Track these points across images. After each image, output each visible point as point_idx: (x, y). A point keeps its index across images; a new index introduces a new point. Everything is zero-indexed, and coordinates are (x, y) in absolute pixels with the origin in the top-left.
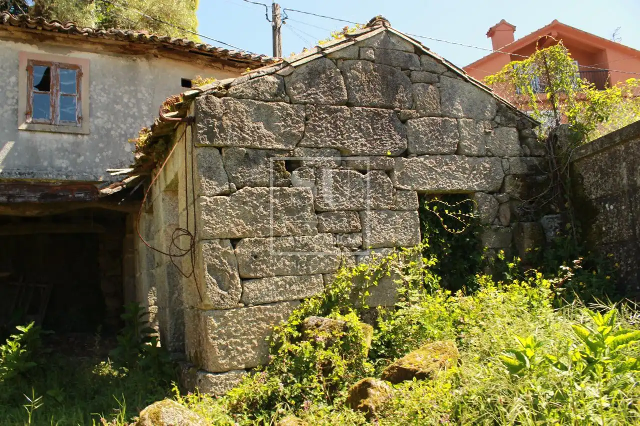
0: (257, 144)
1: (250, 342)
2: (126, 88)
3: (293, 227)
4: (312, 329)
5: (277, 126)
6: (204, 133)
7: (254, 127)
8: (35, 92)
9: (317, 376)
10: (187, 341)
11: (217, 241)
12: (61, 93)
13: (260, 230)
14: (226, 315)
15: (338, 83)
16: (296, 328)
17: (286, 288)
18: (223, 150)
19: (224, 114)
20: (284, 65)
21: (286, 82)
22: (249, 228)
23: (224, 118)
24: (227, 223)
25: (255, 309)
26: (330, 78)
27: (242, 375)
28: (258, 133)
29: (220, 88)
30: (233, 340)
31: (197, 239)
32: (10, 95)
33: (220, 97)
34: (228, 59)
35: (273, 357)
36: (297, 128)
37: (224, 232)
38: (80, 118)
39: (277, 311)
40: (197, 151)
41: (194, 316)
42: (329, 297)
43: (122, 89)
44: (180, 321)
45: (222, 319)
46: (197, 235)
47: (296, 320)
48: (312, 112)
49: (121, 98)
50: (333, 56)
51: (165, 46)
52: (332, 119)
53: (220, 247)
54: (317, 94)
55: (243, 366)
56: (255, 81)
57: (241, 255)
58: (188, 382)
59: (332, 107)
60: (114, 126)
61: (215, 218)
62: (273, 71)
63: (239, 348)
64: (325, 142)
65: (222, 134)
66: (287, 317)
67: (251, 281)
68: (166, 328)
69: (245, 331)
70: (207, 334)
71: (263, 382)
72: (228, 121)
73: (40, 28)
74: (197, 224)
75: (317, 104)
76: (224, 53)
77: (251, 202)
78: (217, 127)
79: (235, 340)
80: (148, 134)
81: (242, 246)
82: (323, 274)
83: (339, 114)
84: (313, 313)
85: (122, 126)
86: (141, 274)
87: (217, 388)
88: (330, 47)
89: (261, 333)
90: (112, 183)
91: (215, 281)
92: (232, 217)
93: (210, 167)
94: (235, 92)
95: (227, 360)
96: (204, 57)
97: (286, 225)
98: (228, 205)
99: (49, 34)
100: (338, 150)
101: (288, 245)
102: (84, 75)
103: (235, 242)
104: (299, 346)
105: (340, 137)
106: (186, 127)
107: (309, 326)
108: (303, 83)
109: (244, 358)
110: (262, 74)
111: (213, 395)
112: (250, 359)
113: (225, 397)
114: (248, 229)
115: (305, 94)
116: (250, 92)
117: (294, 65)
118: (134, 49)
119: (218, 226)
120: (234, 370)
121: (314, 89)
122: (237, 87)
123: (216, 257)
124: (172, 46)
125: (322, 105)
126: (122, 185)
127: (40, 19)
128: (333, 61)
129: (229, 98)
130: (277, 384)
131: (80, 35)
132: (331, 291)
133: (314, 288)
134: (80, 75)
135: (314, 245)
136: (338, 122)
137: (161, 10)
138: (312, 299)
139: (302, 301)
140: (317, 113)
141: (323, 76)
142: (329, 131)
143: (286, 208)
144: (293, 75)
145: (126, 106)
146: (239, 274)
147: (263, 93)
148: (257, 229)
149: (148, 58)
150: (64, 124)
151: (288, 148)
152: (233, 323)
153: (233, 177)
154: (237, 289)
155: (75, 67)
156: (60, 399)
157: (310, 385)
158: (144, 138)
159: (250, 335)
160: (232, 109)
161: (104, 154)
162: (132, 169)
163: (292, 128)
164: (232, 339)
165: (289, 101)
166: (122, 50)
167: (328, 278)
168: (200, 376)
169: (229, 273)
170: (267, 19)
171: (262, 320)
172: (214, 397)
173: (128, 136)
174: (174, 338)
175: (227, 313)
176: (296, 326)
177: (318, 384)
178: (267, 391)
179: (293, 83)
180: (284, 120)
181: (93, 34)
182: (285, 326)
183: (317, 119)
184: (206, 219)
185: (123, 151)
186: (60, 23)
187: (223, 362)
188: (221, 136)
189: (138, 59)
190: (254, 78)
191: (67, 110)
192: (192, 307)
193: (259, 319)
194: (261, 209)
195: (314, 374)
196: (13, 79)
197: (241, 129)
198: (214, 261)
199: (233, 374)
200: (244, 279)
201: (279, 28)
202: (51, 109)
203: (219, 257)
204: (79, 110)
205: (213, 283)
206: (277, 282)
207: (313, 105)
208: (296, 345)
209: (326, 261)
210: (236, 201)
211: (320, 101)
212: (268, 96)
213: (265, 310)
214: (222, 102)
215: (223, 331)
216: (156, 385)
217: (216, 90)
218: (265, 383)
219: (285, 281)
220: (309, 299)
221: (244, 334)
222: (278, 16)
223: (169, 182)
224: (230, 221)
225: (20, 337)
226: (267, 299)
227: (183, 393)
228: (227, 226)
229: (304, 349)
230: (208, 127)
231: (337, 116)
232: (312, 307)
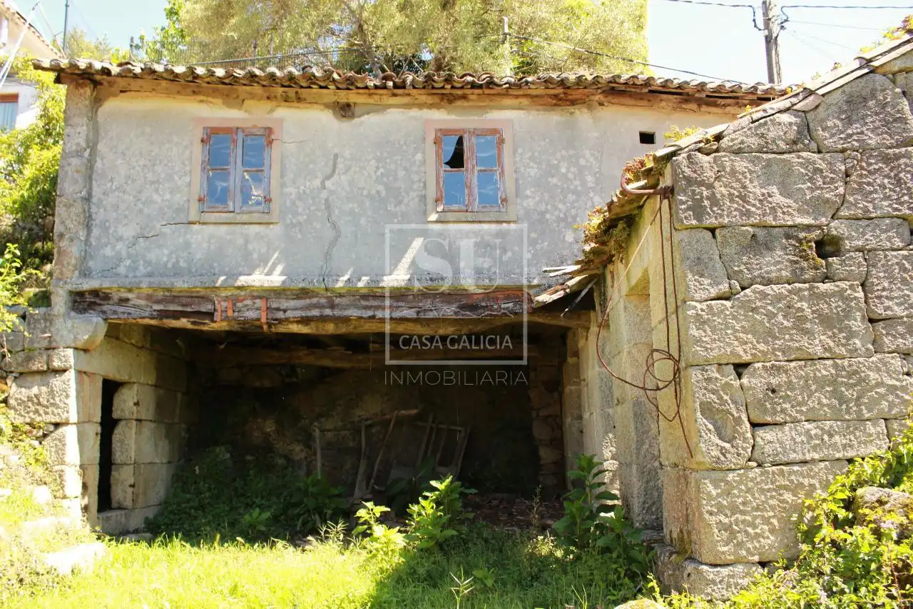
0: (770, 220)
1: (767, 521)
2: (563, 152)
3: (832, 344)
4: (872, 508)
5: (800, 189)
6: (689, 208)
7: (763, 195)
8: (445, 171)
9: (886, 587)
10: (665, 514)
11: (714, 368)
12: (479, 168)
13: (779, 350)
14: (728, 479)
15: (898, 112)
16: (842, 505)
17: (822, 439)
18: (717, 232)
19: (716, 178)
20: (805, 94)
21: (810, 121)
22: (762, 347)
23: (717, 184)
24: (727, 340)
25: (773, 471)
26: (884, 106)
27: (754, 572)
28: (771, 203)
29: (708, 141)
30: (741, 517)
31: (683, 364)
32: (416, 178)
33: (708, 154)
34: (707, 96)
35: (805, 547)
36: (832, 191)
37: (725, 353)
38: (504, 200)
39: (809, 476)
40: (677, 237)
41: (678, 479)
42: (899, 458)
43: (558, 155)
44: (652, 484)
45: (723, 484)
46: (682, 358)
47: (841, 491)
48: (855, 162)
49: (557, 167)
50: (887, 69)
51: (613, 88)
52: (891, 170)
53: (718, 376)
54: (862, 133)
55: (756, 558)
56: (760, 124)
57: (750, 388)
58: (670, 575)
59: (890, 151)
60: (549, 207)
61: (710, 333)
62: (787, 106)
63: (750, 530)
64: (881, 208)
65: (715, 209)
66: (826, 486)
67: (768, 428)
68: (632, 493)
69: (758, 505)
70: (699, 506)
71: (791, 586)
72: (723, 189)
73: (449, 87)
74: (683, 343)
75: (864, 149)
76: (699, 89)
77: (764, 308)
78: (708, 198)
79: (743, 517)
80: (602, 216)
81: (752, 376)
82: (885, 419)
83: (902, 161)
84: (870, 482)
85: (560, 206)
86: (591, 414)
87: (715, 588)
88: (881, 55)
89: (785, 508)
90: (550, 287)
91: (711, 427)
92: (737, 331)
93: (699, 259)
94: (731, 144)
95: (731, 546)
96: (670, 97)
97: (820, 341)
98: (728, 313)
99: (460, 92)
100: (904, 219)
101: (824, 372)
102: (506, 141)
103: (740, 368)
104: (851, 534)
105: (906, 198)
106: (661, 202)
107: (866, 503)
108: (838, 118)
109: (757, 545)
110: (770, 112)
111: (710, 598)
112: (767, 547)
113: (728, 603)
114: (762, 349)
115: (842, 136)
116: (753, 141)
117: (821, 92)
118: (570, 97)
119: (714, 345)
120: (740, 563)
121: (858, 126)
122: (733, 136)
123: (714, 392)
124: (623, 88)
125: (872, 149)
126: (564, 289)
127: (449, 75)
128: (888, 78)
129: (724, 154)
130: (814, 591)
131: (500, 88)
132: (901, 448)
133: (871, 441)
134: (502, 141)
135: (868, 373)
136: (902, 175)
137: (598, 39)
138: (867, 459)
139: (850, 461)
140: (864, 164)
141: (871, 103)
142: (887, 190)
143: (819, 315)
144: (820, 109)
145: (565, 178)
146: (748, 417)
147: (774, 141)
148: (774, 349)
149: (590, 108)
150: (484, 210)
151: (818, 222)
152: (741, 490)
153: (735, 272)
154: (745, 440)
155: (494, 132)
156: (490, 583)
157: (873, 600)
158: (597, 220)
159: (767, 511)
160: (728, 169)
161: (538, 247)
162: (579, 266)
163: (824, 191)
164: (738, 515)
165: (816, 150)
166: (554, 102)
167: (895, 426)
168: (690, 567)
169: (733, 415)
170: (755, 26)
171: (786, 488)
172: (710, 601)
173: (569, 220)
174: (644, 509)
175: (731, 476)
176: (843, 500)
177: (887, 600)
178: (799, 601)
179: (823, 121)
180: (811, 180)
181: (515, 84)
182: (824, 500)
183: (865, 172)
184: (696, 334)
185: (564, 241)
186: (473, 76)
187: (726, 549)
188: (713, 212)
189: (577, 111)
190: (758, 120)
191: (488, 190)
192: (676, 465)
193: (780, 487)
194: (780, 318)
195: (878, 581)
196: (419, 156)
197: (743, 198)
198: (710, 398)
199: (739, 569)
200: (754, 425)
201: (776, 37)
202: (466, 191)
203: (718, 391)
204: (502, 189)
205: (710, 430)
206: (809, 430)
207: (857, 151)
208: (845, 532)
209: (891, 398)
210: (740, 307)
211: (869, 145)
212: (783, 146)
213: (790, 473)
214: (712, 160)
215: (725, 503)
216: (622, 575)
217: (702, 145)
218: (794, 587)
219: (822, 429)
220: (863, 459)
221: (757, 509)
222: (772, 20)
223: (633, 282)
224: (733, 338)
225: (435, 495)
226: (793, 456)
227: (665, 591)
228: (729, 344)
229: (860, 540)
230: (693, 200)
231: (899, 165)
232: (869, 471)
